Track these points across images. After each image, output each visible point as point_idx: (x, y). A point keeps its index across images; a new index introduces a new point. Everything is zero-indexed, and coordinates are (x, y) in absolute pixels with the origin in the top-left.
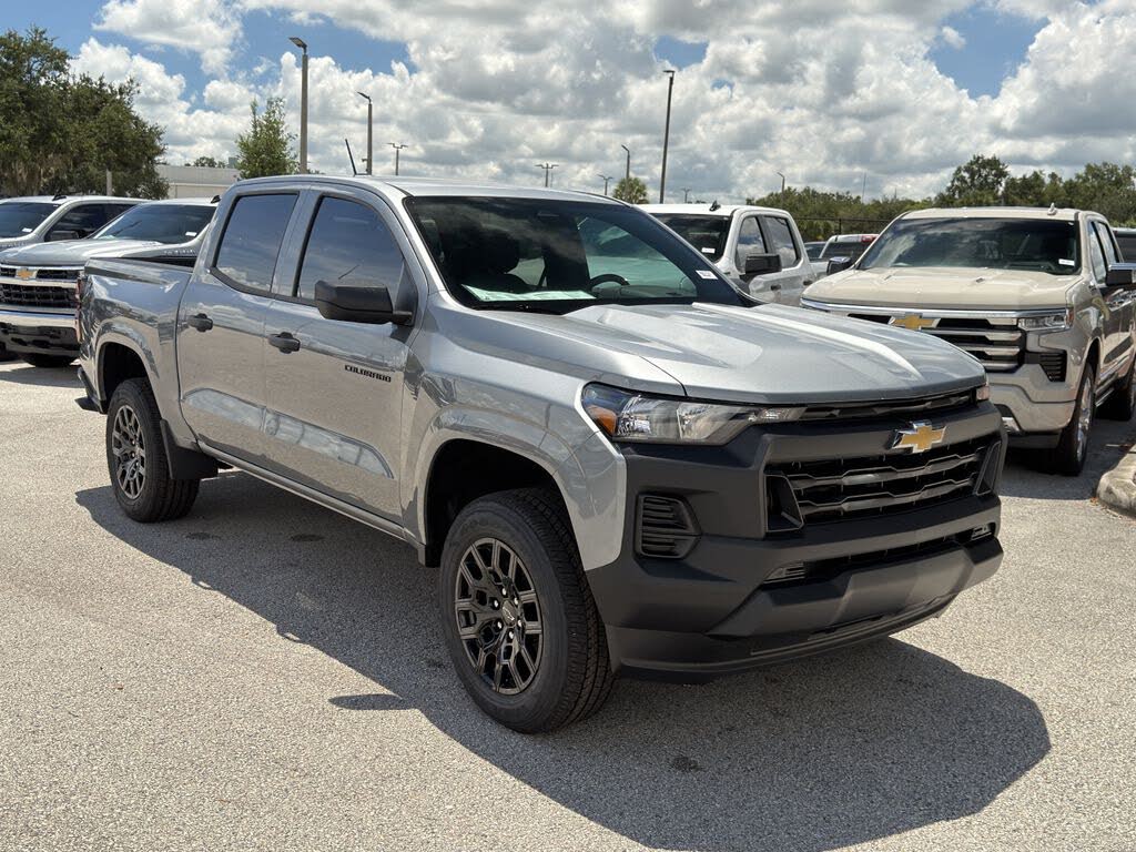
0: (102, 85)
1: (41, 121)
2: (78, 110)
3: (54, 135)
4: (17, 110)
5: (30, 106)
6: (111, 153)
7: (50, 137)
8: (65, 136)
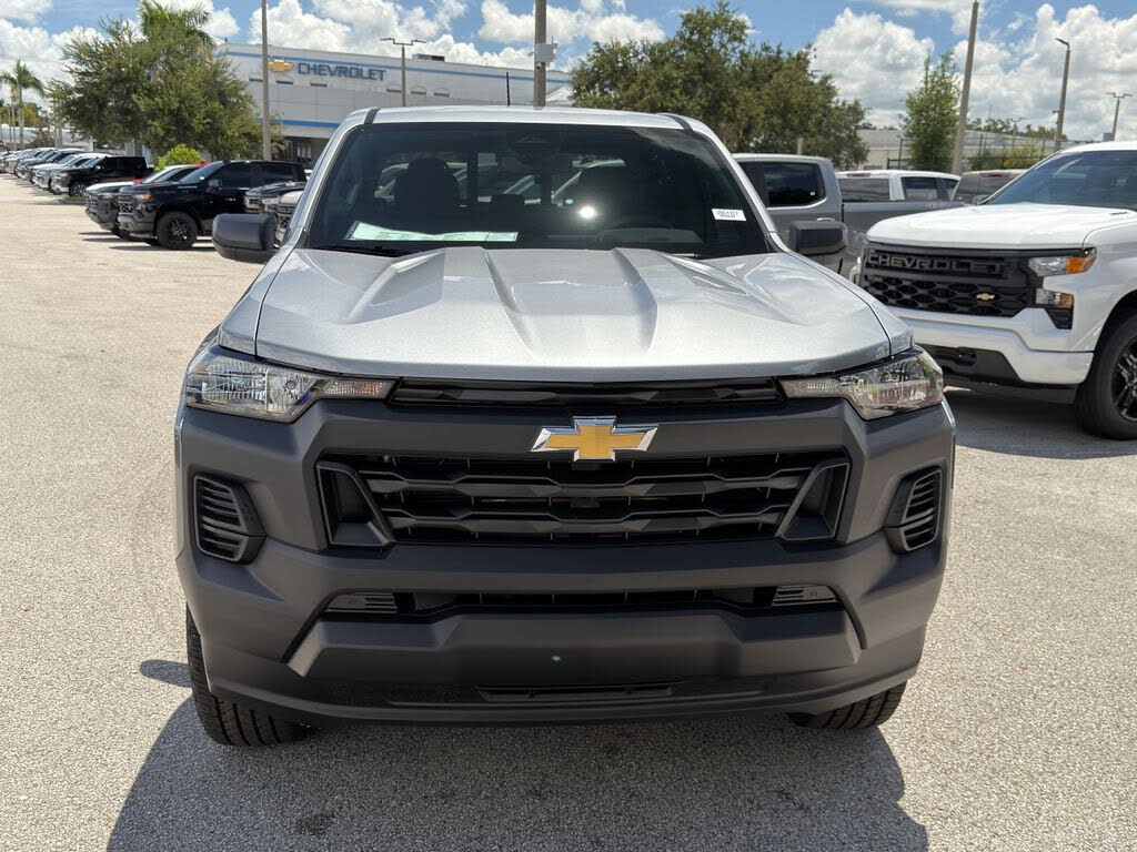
0: (779, 52)
1: (713, 92)
2: (754, 78)
3: (724, 104)
4: (694, 83)
5: (707, 77)
6: (776, 120)
7: (720, 107)
8: (735, 103)
